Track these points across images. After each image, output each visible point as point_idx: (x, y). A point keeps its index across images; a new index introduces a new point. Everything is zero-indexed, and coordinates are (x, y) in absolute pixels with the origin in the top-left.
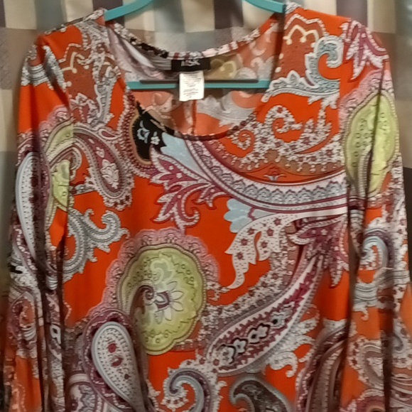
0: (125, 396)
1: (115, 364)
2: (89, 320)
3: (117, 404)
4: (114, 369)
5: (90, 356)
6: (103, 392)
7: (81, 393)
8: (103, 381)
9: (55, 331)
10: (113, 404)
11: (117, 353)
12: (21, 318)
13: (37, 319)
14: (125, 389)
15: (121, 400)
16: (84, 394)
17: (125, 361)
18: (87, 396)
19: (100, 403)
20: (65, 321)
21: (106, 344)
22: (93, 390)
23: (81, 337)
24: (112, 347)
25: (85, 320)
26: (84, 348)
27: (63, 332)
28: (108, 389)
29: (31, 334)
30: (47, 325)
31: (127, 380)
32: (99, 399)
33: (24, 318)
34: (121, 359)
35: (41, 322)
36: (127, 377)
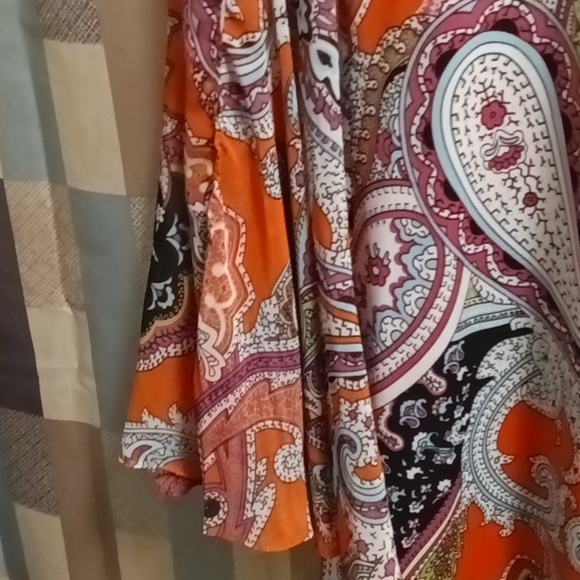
0: (520, 253)
1: (497, 164)
2: (426, 24)
3: (496, 274)
4: (494, 178)
5: (426, 136)
6: (462, 241)
7: (399, 239)
8: (462, 209)
9: (325, 59)
10: (488, 273)
11: (507, 129)
12: (224, 14)
13: (271, 21)
14: (521, 235)
15: (509, 263)
16: (407, 246)
17: (530, 154)
18: (415, 250)
19: (450, 270)
20: (353, 28)
21: (476, 102)
22: (432, 232)
23: (402, 80)
24: (494, 113)
25: (415, 24)
26: (411, 111)
27: (347, 63)
28: (475, 230)
29: (254, 67)
30: (300, 39)
31: (530, 210)
32: (450, 259)
33: (232, 18)
34: (516, 150)
35: (283, 32)
36: (531, 200)
